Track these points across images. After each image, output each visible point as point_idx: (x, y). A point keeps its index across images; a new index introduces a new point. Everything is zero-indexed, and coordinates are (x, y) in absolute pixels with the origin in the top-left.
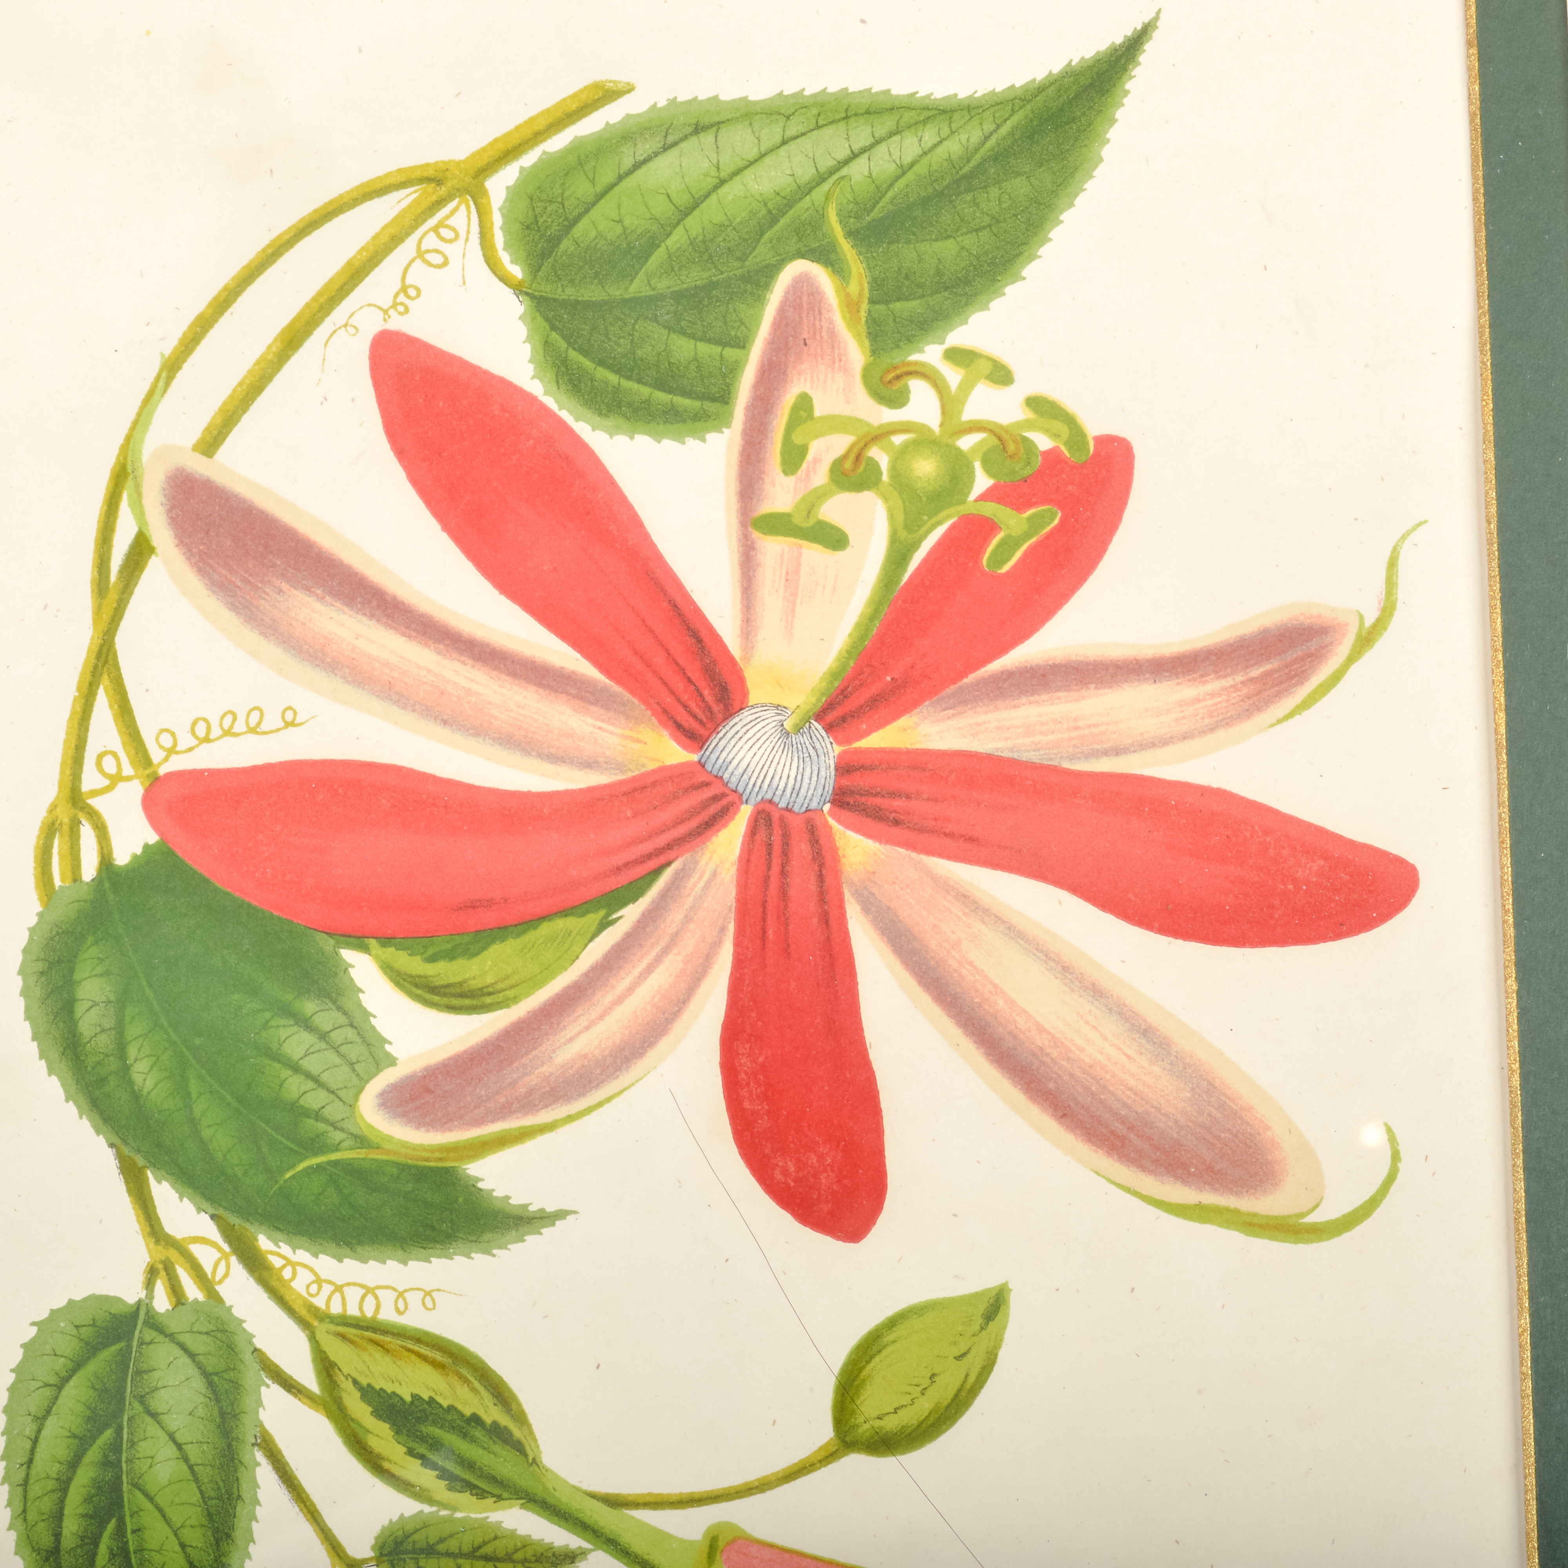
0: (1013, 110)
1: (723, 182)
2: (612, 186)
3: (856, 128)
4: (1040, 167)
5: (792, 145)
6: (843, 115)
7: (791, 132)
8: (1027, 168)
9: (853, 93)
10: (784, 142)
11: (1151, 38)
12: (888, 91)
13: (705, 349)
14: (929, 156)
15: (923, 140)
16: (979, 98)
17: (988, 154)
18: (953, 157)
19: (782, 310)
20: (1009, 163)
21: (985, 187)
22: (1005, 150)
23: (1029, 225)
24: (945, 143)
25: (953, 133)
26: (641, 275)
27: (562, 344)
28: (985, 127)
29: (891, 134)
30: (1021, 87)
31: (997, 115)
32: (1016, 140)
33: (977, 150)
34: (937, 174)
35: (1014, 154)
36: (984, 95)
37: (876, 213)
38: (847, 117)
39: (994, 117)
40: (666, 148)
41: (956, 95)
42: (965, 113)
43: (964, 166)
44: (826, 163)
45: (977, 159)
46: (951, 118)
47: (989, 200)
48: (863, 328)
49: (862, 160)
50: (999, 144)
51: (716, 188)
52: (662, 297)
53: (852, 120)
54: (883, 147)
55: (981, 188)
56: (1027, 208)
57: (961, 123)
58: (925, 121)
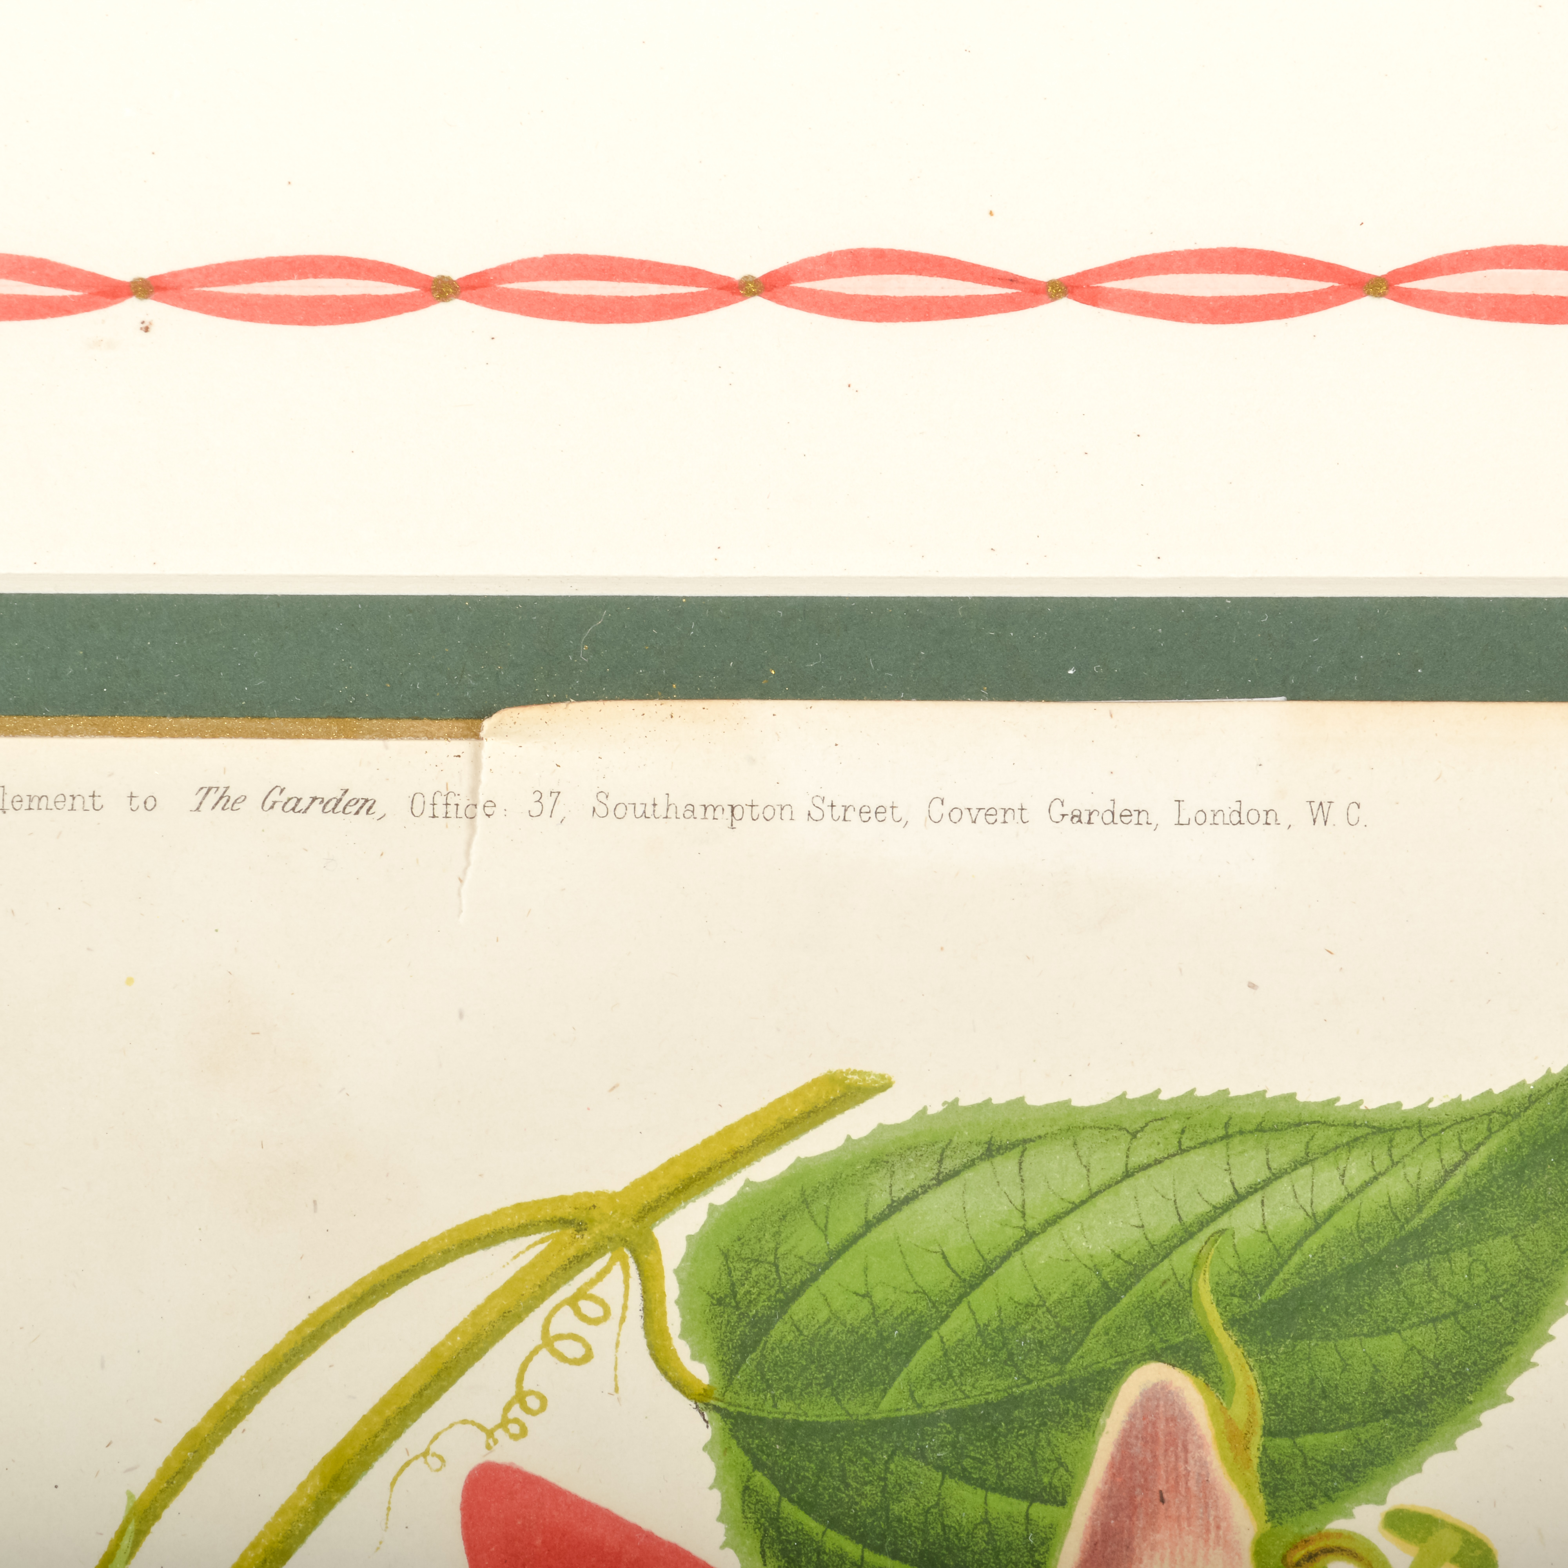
0: (1489, 1129)
1: (1031, 1235)
2: (854, 1239)
3: (1242, 1153)
4: (1534, 1222)
5: (1141, 1179)
6: (1222, 1133)
7: (1139, 1158)
8: (1512, 1223)
9: (1237, 1098)
10: (1128, 1174)
12: (1292, 1096)
13: (999, 1504)
14: (1357, 1200)
15: (1347, 1174)
16: (1435, 1109)
17: (1450, 1198)
18: (1396, 1202)
19: (1124, 1444)
20: (1484, 1214)
21: (1447, 1251)
22: (1478, 1192)
23: (1518, 1314)
24: (1382, 1179)
25: (1394, 1164)
26: (900, 1382)
27: (772, 1492)
28: (1445, 1156)
29: (1297, 1165)
30: (1503, 1094)
31: (1464, 1137)
32: (1495, 1178)
33: (1433, 1192)
34: (1370, 1228)
35: (1493, 1200)
36: (1444, 1105)
37: (1274, 1291)
38: (1227, 1137)
39: (1460, 1140)
40: (940, 1180)
41: (1399, 1104)
42: (1414, 1132)
43: (1413, 1217)
44: (1195, 1209)
45: (1433, 1206)
46: (1391, 1141)
47: (1453, 1273)
48: (1254, 1476)
49: (1252, 1205)
50: (1468, 1184)
51: (1019, 1245)
52: (932, 1419)
53: (1236, 1140)
54: (1284, 1185)
55: (1440, 1253)
56: (1513, 1286)
57: (1408, 1148)
58: (1351, 1144)
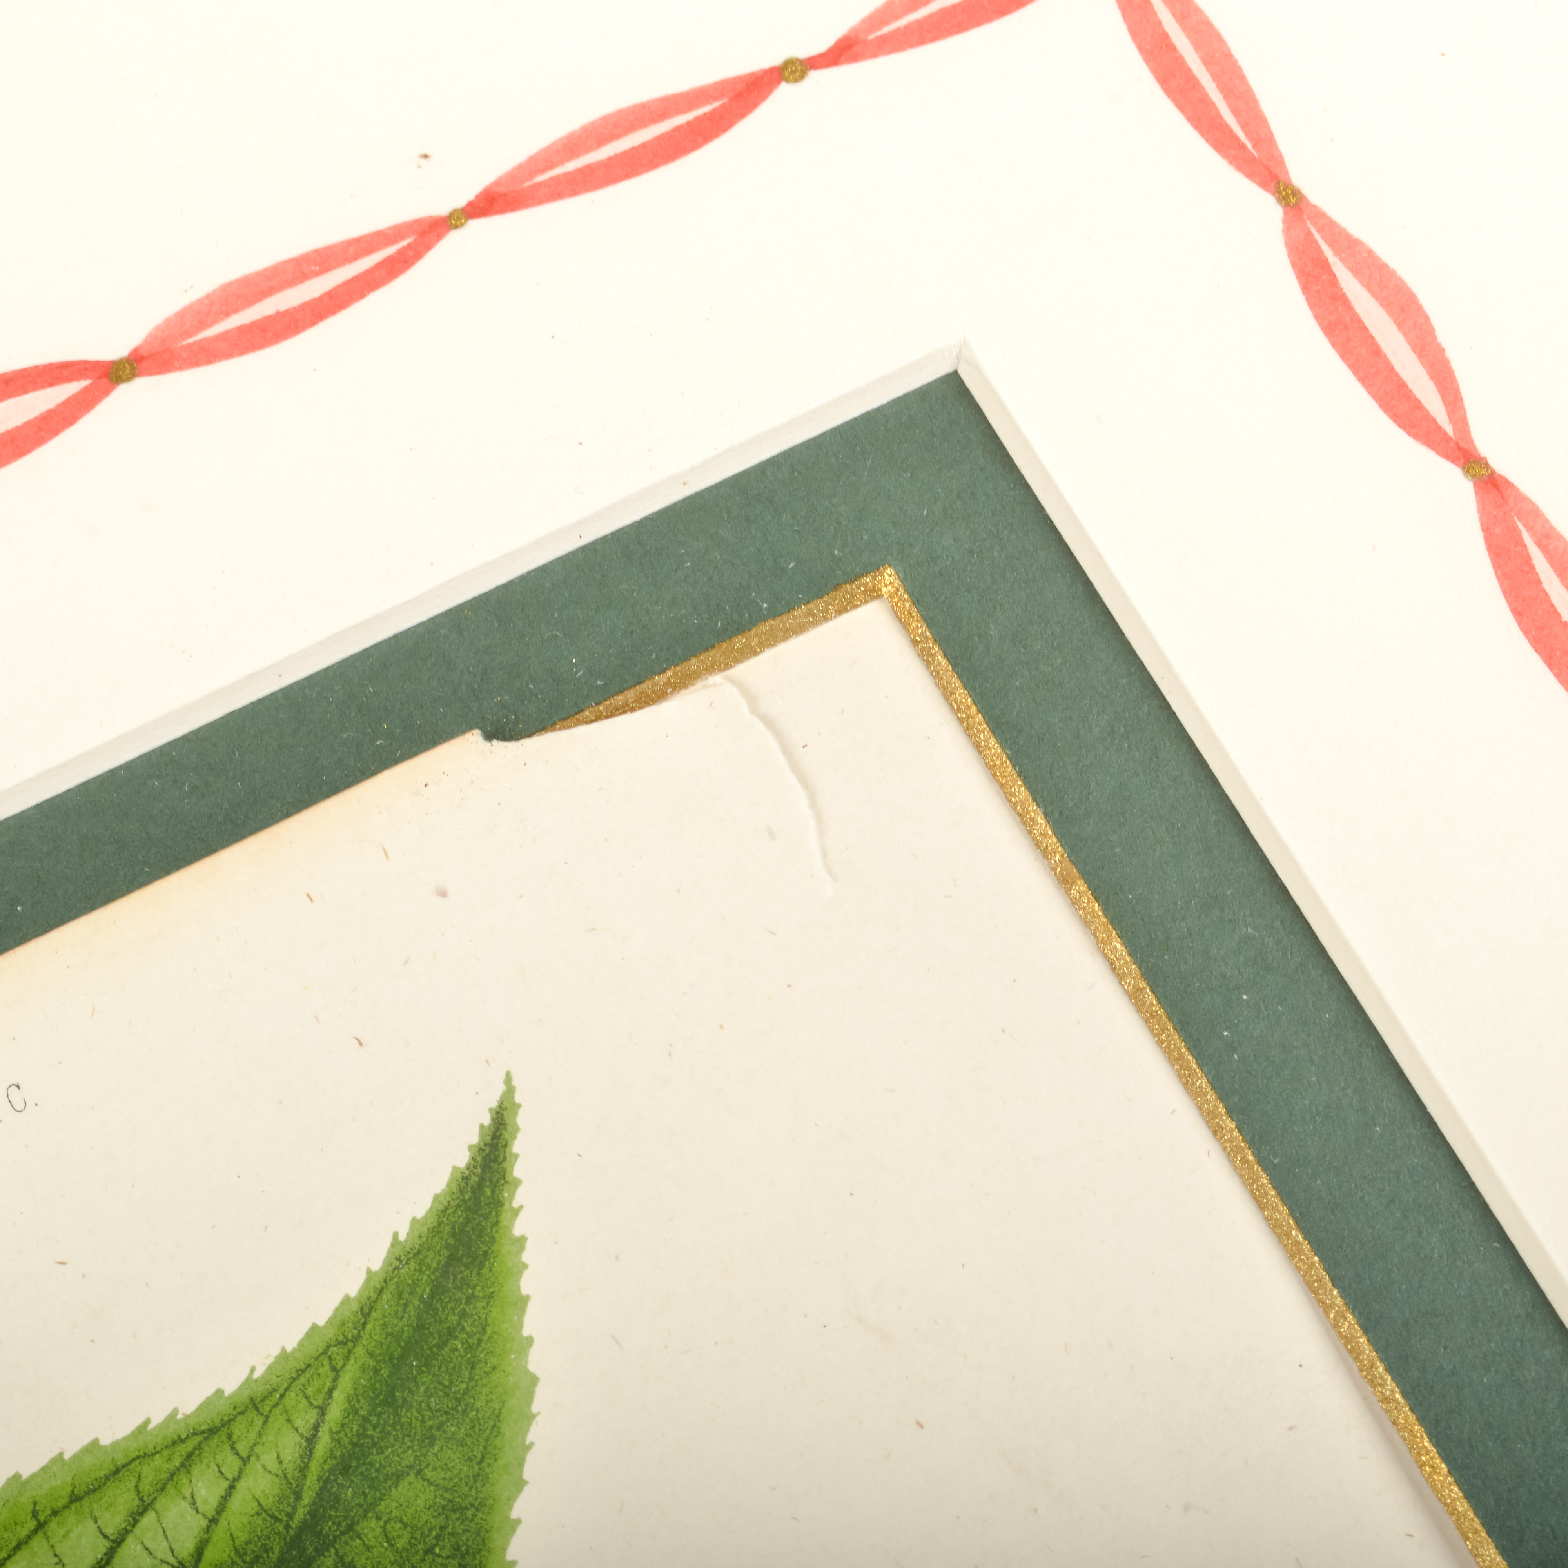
0: (334, 1369)
3: (66, 1535)
4: (432, 1445)
6: (32, 1524)
8: (409, 1458)
9: (33, 1477)
11: (517, 1129)
12: (95, 1443)
14: (223, 1522)
15: (198, 1499)
16: (263, 1377)
17: (326, 1467)
18: (267, 1503)
20: (371, 1464)
21: (350, 1528)
22: (354, 1444)
23: (463, 1557)
24: (240, 1485)
25: (245, 1461)
28: (299, 1423)
29: (135, 1517)
30: (330, 1322)
31: (310, 1391)
32: (365, 1419)
33: (303, 1470)
34: (252, 1547)
35: (374, 1444)
36: (270, 1367)
38: (41, 1526)
39: (307, 1398)
41: (219, 1392)
42: (251, 1414)
43: (295, 1509)
45: (311, 1487)
46: (230, 1437)
47: (368, 1548)
50: (338, 1441)
53: (53, 1524)
54: (131, 1546)
55: (343, 1533)
56: (442, 1528)
57: (253, 1436)
58: (187, 1464)
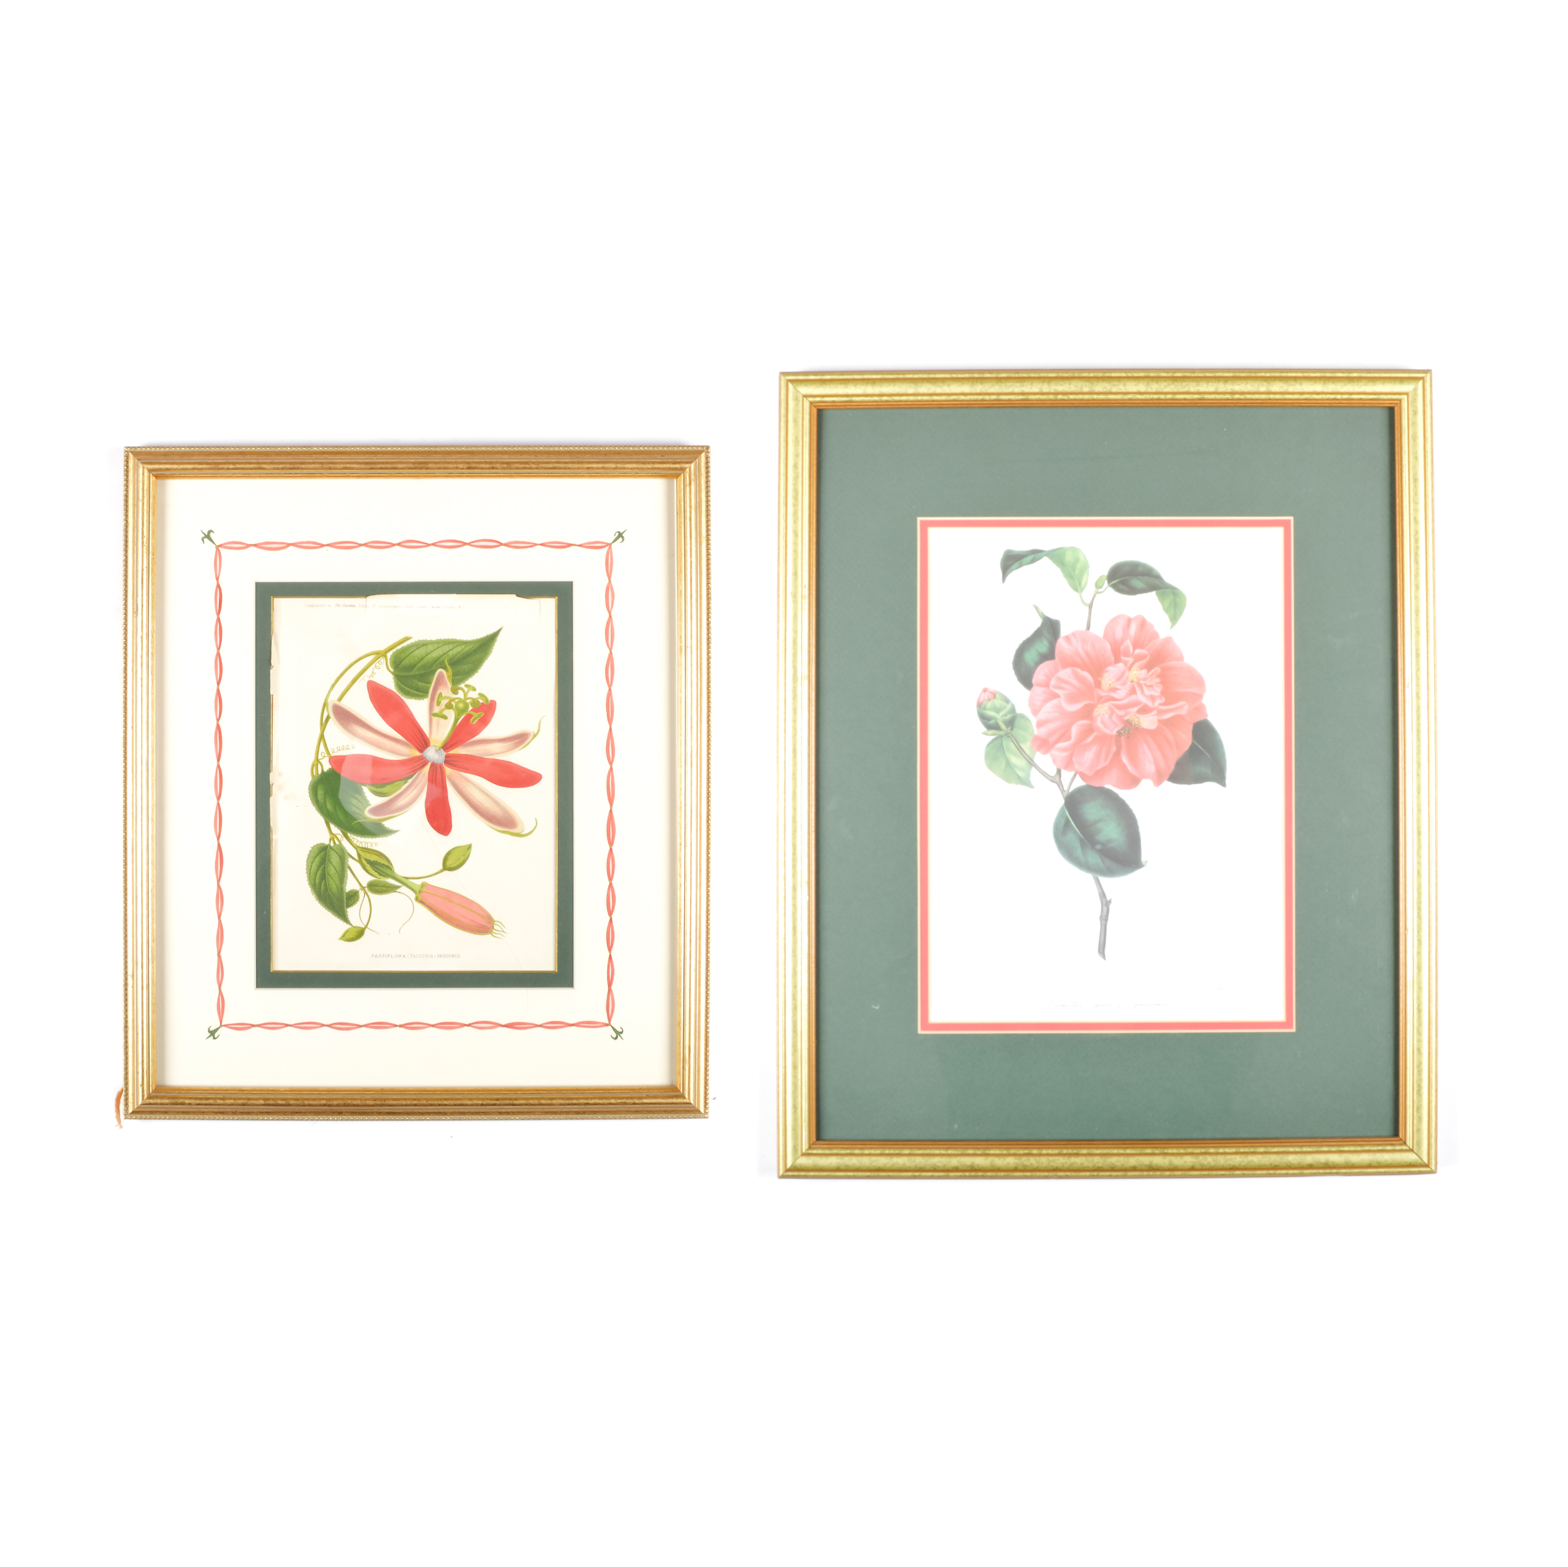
0: (477, 643)
1: (427, 655)
2: (408, 655)
4: (482, 653)
5: (439, 648)
6: (448, 643)
7: (439, 646)
10: (438, 648)
11: (500, 631)
12: (456, 639)
13: (424, 684)
16: (472, 640)
17: (473, 650)
18: (467, 651)
19: (437, 678)
20: (476, 652)
21: (472, 656)
23: (480, 663)
26: (413, 671)
27: (400, 683)
29: (456, 646)
30: (479, 639)
33: (471, 650)
34: (464, 654)
35: (477, 650)
37: (453, 661)
40: (418, 648)
41: (468, 640)
42: (469, 643)
44: (445, 652)
46: (467, 644)
47: (473, 659)
48: (451, 681)
49: (451, 651)
50: (475, 649)
51: (426, 656)
52: (417, 675)
54: (455, 649)
56: (479, 660)
57: (469, 645)
58: (462, 644)
